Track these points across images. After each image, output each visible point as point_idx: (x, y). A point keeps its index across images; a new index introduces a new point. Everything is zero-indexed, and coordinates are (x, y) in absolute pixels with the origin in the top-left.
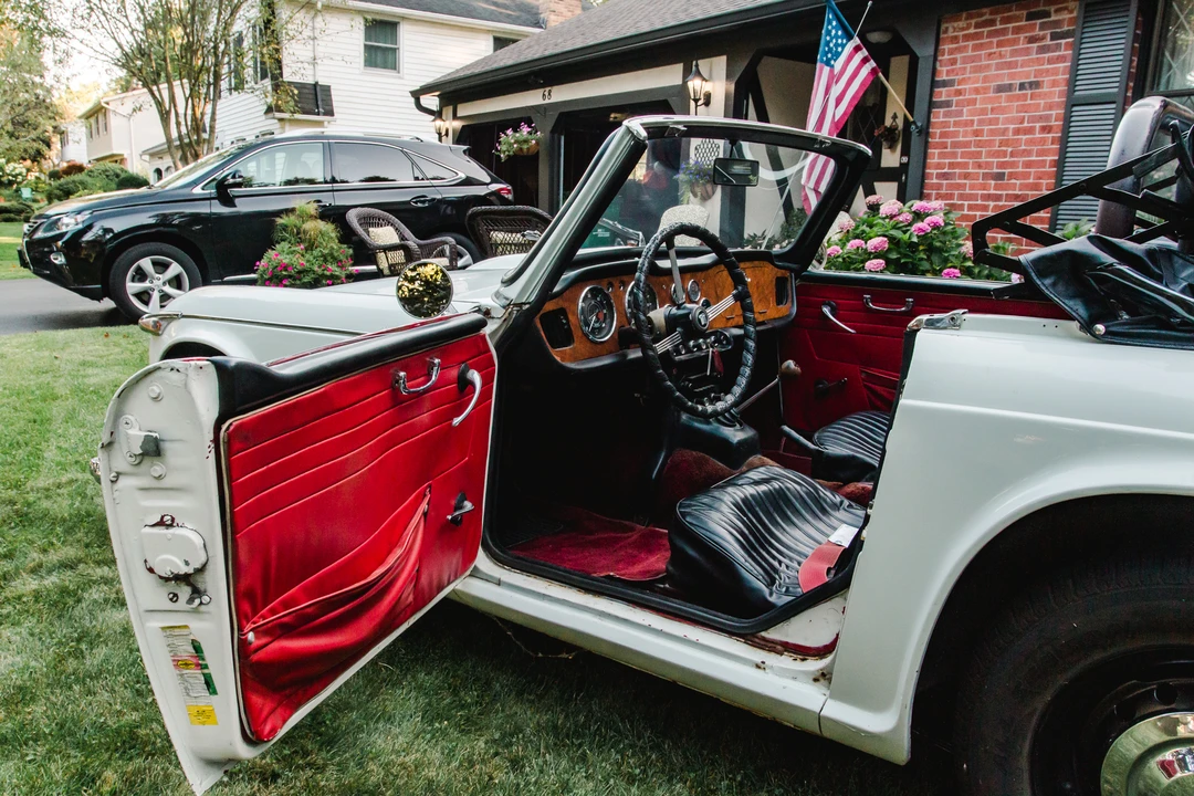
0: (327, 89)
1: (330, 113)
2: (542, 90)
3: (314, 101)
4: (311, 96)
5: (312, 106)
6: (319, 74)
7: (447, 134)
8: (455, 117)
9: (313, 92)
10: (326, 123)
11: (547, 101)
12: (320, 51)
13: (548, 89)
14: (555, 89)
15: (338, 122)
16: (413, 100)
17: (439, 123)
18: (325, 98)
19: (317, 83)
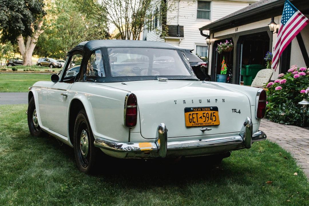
0: (182, 27)
1: (183, 36)
2: (235, 28)
3: (177, 32)
4: (176, 30)
5: (176, 34)
6: (180, 22)
7: (211, 44)
8: (213, 38)
9: (177, 28)
10: (180, 40)
11: (237, 32)
12: (180, 14)
13: (237, 27)
14: (239, 27)
15: (185, 39)
16: (200, 32)
17: (208, 40)
18: (181, 30)
19: (178, 25)
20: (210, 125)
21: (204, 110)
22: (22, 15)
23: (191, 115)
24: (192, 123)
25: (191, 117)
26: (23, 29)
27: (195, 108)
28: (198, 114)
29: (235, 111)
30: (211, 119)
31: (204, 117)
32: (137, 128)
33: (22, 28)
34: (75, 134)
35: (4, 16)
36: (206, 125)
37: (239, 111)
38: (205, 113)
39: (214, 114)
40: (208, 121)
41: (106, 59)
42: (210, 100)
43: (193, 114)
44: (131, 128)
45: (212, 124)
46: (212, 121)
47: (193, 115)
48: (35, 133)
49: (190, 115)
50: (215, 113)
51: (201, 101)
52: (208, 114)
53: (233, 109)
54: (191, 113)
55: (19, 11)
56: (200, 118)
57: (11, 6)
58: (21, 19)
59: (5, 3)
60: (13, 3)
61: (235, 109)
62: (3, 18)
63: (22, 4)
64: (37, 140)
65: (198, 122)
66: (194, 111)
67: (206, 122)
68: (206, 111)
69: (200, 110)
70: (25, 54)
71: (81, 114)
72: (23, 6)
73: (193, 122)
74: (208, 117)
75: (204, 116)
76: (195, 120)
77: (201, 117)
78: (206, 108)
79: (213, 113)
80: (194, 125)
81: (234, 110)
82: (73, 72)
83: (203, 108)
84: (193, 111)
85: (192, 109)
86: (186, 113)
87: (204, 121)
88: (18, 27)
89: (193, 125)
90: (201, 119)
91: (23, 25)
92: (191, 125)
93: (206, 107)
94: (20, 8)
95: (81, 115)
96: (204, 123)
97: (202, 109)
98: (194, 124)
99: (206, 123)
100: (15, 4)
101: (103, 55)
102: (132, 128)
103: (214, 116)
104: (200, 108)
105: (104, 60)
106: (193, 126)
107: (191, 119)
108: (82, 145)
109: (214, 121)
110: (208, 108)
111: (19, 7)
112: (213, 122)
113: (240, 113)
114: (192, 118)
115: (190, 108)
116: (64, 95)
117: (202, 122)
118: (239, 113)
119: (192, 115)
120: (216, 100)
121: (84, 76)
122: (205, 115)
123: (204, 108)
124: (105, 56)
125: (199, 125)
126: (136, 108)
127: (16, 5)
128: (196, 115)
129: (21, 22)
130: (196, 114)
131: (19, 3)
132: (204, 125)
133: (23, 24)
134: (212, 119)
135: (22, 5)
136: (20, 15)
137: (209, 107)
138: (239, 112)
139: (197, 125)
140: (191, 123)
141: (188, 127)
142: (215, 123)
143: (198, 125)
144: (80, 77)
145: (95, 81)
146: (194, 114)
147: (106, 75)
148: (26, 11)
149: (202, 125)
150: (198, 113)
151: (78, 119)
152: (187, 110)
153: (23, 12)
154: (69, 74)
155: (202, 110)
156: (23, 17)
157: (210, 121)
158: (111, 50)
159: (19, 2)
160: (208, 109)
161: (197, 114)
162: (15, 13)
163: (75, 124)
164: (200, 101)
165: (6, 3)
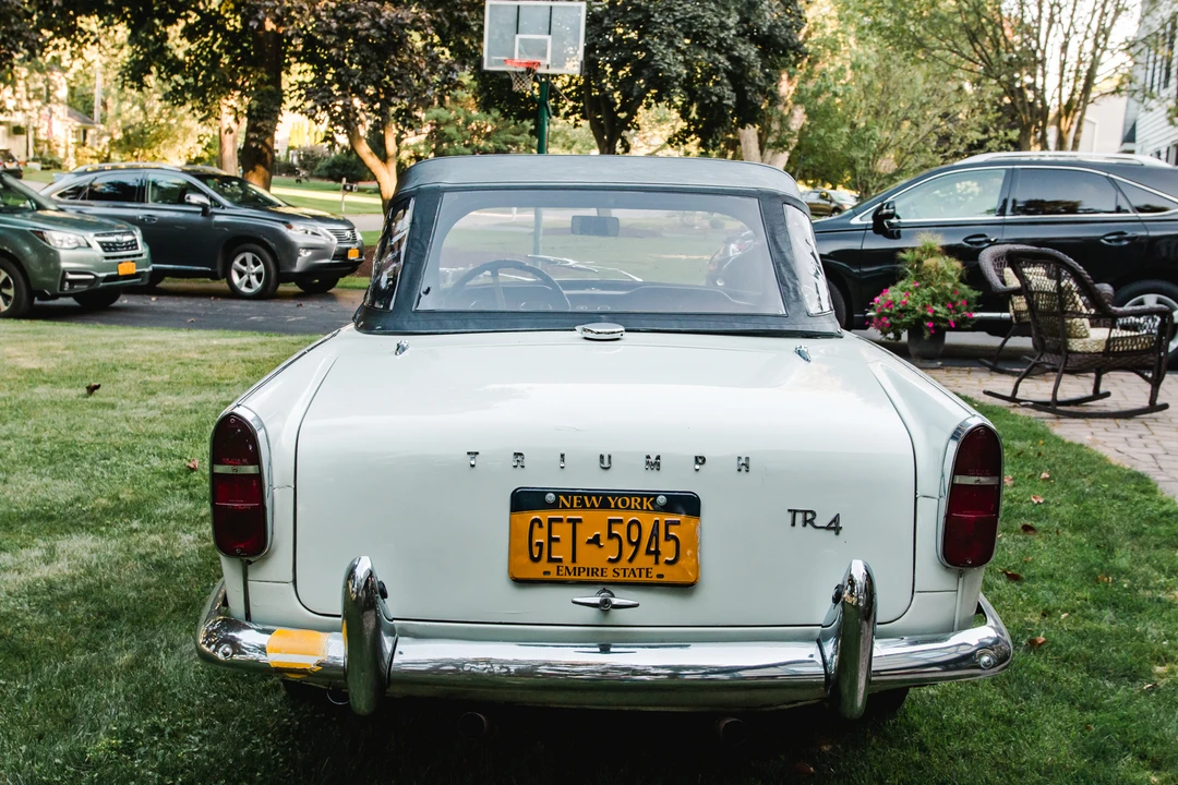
20: (644, 578)
21: (617, 507)
22: (731, 58)
23: (541, 526)
24: (544, 565)
25: (540, 536)
26: (730, 102)
27: (568, 494)
28: (578, 525)
29: (805, 522)
30: (648, 552)
31: (616, 541)
32: (278, 564)
33: (728, 99)
35: (675, 65)
36: (621, 578)
37: (836, 519)
38: (620, 521)
39: (671, 527)
40: (631, 560)
41: (422, 235)
42: (662, 462)
43: (551, 521)
44: (250, 563)
45: (655, 579)
46: (657, 562)
47: (554, 525)
49: (536, 525)
50: (678, 523)
51: (610, 462)
52: (634, 529)
53: (794, 512)
54: (544, 516)
55: (723, 47)
56: (589, 542)
57: (697, 33)
58: (726, 71)
59: (679, 25)
60: (704, 23)
61: (806, 512)
62: (671, 72)
63: (731, 25)
65: (574, 560)
66: (564, 507)
67: (623, 563)
68: (629, 513)
69: (593, 507)
72: (733, 32)
73: (551, 560)
74: (637, 544)
75: (611, 536)
76: (561, 551)
77: (596, 540)
78: (630, 496)
79: (668, 524)
80: (553, 576)
81: (799, 517)
83: (613, 496)
84: (555, 506)
85: (551, 496)
86: (517, 516)
87: (610, 560)
88: (716, 95)
89: (546, 573)
90: (594, 546)
91: (732, 91)
92: (536, 571)
93: (631, 494)
94: (724, 39)
96: (611, 567)
97: (604, 500)
98: (552, 568)
99: (621, 572)
100: (709, 27)
101: (417, 220)
102: (252, 559)
103: (668, 537)
104: (597, 496)
105: (413, 240)
106: (547, 577)
107: (540, 545)
109: (667, 562)
110: (642, 496)
111: (722, 35)
112: (662, 569)
113: (837, 534)
114: (544, 540)
115: (541, 494)
117: (604, 564)
118: (833, 532)
119: (545, 524)
120: (700, 460)
122: (617, 530)
123: (620, 496)
124: (421, 223)
125: (584, 576)
126: (259, 477)
127: (711, 32)
128: (571, 525)
129: (725, 81)
130: (569, 520)
131: (722, 23)
132: (610, 576)
133: (730, 88)
134: (657, 553)
135: (731, 29)
136: (722, 58)
137: (651, 496)
138: (834, 526)
139: (568, 577)
140: (537, 565)
141: (520, 582)
142: (672, 575)
143: (577, 577)
145: (360, 323)
146: (560, 520)
147: (395, 303)
148: (743, 47)
149: (595, 578)
150: (580, 521)
152: (522, 500)
153: (734, 50)
155: (605, 505)
156: (731, 64)
157: (643, 560)
159: (723, 19)
160: (641, 504)
161: (574, 522)
162: (709, 54)
164: (605, 462)
165: (684, 26)
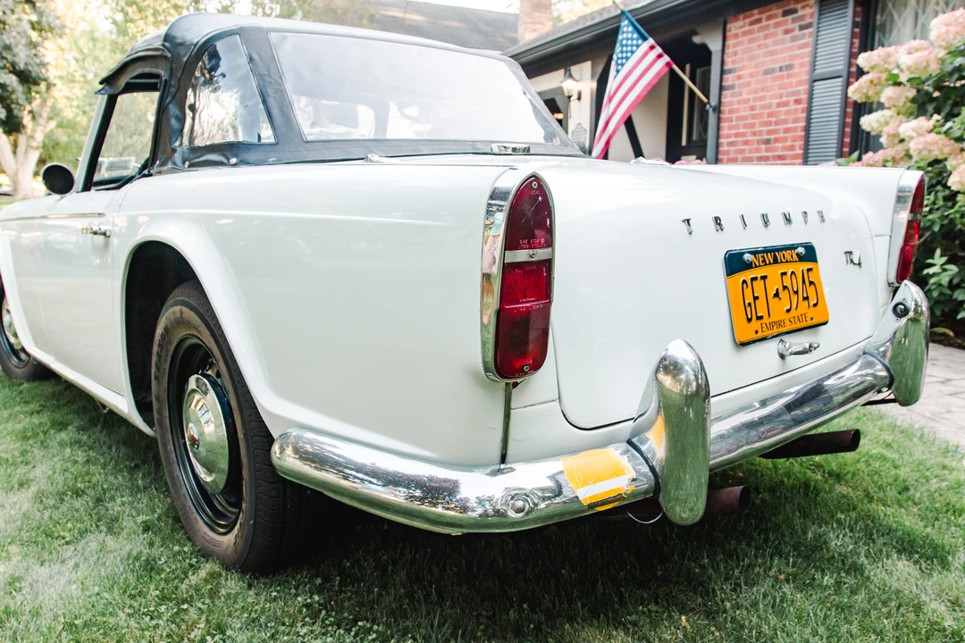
20: (805, 323)
21: (781, 261)
23: (747, 286)
25: (749, 296)
27: (756, 253)
28: (766, 282)
29: (851, 260)
30: (804, 299)
31: (787, 293)
34: (158, 388)
36: (793, 326)
37: (859, 257)
38: (785, 274)
39: (809, 274)
40: (796, 308)
41: (269, 72)
44: (515, 385)
45: (810, 321)
46: (809, 307)
47: (754, 282)
48: (16, 367)
49: (745, 285)
50: (811, 269)
52: (794, 279)
53: (846, 253)
54: (748, 275)
56: (774, 296)
61: (849, 252)
64: (21, 392)
65: (769, 315)
66: (756, 265)
67: (793, 313)
68: (787, 265)
69: (770, 263)
70: (16, 174)
71: (177, 308)
73: (757, 318)
74: (796, 293)
75: (784, 288)
76: (761, 308)
77: (777, 293)
79: (808, 270)
80: (760, 333)
81: (848, 256)
82: (126, 162)
83: (778, 251)
84: (751, 265)
85: (747, 257)
87: (788, 311)
89: (757, 331)
90: (777, 299)
92: (752, 331)
93: (786, 248)
95: (181, 312)
96: (788, 317)
97: (774, 255)
98: (759, 325)
99: (793, 320)
101: (255, 57)
103: (810, 283)
104: (770, 252)
105: (260, 75)
106: (757, 335)
107: (750, 304)
108: (194, 441)
109: (814, 305)
110: (791, 249)
112: (812, 311)
113: (861, 269)
114: (751, 301)
115: (742, 255)
116: (95, 233)
117: (784, 315)
118: (859, 267)
119: (749, 284)
121: (174, 151)
122: (786, 282)
123: (781, 250)
124: (261, 59)
125: (775, 329)
126: (549, 263)
128: (762, 282)
130: (761, 278)
132: (788, 326)
134: (807, 298)
137: (795, 247)
138: (859, 263)
139: (767, 333)
140: (751, 324)
141: (740, 345)
142: (817, 316)
143: (772, 331)
144: (160, 156)
145: (228, 160)
146: (755, 279)
147: (276, 135)
149: (781, 329)
150: (766, 277)
151: (166, 329)
152: (735, 263)
154: (111, 167)
157: (802, 307)
158: (284, 38)
160: (792, 256)
161: (764, 278)
163: (155, 348)
